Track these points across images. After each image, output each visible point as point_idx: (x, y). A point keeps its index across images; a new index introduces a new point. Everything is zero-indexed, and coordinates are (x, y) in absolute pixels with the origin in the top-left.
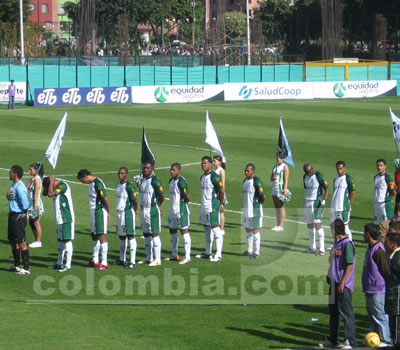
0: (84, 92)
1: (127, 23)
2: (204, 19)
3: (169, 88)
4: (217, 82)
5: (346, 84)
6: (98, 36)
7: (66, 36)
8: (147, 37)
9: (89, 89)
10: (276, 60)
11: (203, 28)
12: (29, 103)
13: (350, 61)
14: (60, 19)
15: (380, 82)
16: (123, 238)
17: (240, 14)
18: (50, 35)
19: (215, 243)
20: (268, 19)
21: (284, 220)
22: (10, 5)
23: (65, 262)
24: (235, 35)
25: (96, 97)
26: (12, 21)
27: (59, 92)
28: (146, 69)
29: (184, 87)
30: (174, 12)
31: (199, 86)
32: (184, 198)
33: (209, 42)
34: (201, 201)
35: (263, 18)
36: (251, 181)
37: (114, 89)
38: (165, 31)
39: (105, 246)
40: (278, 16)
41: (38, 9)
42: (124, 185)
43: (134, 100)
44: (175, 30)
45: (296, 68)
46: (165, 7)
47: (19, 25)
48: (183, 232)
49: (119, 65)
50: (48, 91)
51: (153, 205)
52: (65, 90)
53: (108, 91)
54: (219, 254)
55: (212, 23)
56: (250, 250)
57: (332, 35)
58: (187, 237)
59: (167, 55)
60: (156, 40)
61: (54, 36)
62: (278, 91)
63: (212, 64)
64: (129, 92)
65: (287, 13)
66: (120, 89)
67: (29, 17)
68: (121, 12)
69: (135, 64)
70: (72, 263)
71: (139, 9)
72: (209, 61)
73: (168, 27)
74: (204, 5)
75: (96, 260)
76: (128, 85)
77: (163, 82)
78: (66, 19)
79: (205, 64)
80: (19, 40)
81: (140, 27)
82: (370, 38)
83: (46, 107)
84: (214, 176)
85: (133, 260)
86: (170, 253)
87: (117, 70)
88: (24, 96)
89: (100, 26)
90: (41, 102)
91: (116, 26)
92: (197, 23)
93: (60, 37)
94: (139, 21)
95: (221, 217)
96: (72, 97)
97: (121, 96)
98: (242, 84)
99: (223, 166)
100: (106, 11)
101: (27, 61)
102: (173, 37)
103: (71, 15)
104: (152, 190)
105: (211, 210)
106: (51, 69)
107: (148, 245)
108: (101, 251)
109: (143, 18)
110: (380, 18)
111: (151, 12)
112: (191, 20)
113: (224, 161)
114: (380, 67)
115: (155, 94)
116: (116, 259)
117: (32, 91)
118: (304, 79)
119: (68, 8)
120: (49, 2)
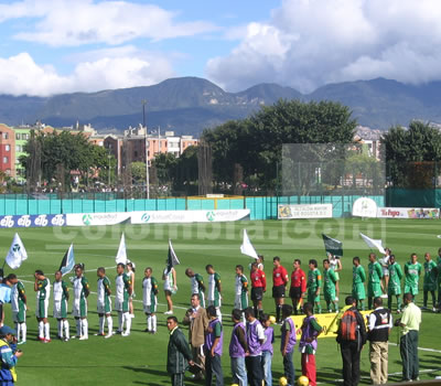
0: (33, 218)
1: (63, 169)
2: (117, 167)
3: (92, 215)
4: (126, 211)
5: (215, 212)
6: (43, 179)
7: (21, 180)
8: (77, 180)
9: (37, 216)
10: (167, 196)
11: (116, 173)
13: (218, 196)
14: (16, 167)
15: (239, 210)
16: (59, 320)
17: (142, 163)
18: (9, 178)
19: (125, 323)
20: (161, 167)
21: (172, 306)
23: (21, 338)
24: (138, 178)
25: (42, 221)
27: (16, 218)
28: (77, 202)
29: (103, 214)
30: (96, 162)
31: (114, 214)
32: (107, 292)
33: (121, 183)
34: (116, 294)
35: (157, 166)
36: (149, 280)
37: (54, 216)
38: (90, 175)
39: (47, 325)
40: (168, 165)
42: (60, 283)
43: (68, 224)
44: (97, 175)
45: (181, 200)
46: (90, 159)
48: (107, 316)
49: (58, 199)
51: (82, 297)
52: (20, 217)
53: (49, 217)
54: (128, 331)
55: (122, 170)
56: (150, 328)
57: (206, 178)
58: (110, 319)
59: (91, 191)
60: (84, 181)
61: (12, 179)
62: (168, 216)
63: (122, 198)
64: (64, 216)
65: (174, 164)
68: (59, 162)
69: (69, 198)
70: (27, 339)
71: (71, 161)
72: (120, 196)
73: (92, 172)
74: (117, 157)
75: (42, 336)
76: (64, 213)
77: (88, 211)
78: (20, 167)
79: (117, 198)
82: (232, 180)
83: (6, 228)
84: (125, 276)
85: (67, 335)
86: (98, 331)
87: (56, 203)
89: (44, 172)
91: (55, 172)
92: (112, 170)
93: (16, 179)
94: (71, 169)
95: (130, 305)
96: (25, 221)
97: (58, 221)
98: (144, 212)
99: (133, 270)
100: (48, 161)
102: (95, 179)
103: (24, 165)
104: (81, 287)
105: (122, 300)
106: (10, 202)
107: (78, 325)
108: (45, 329)
109: (74, 167)
110: (238, 166)
111: (80, 162)
112: (108, 168)
113: (134, 266)
114: (239, 200)
115: (83, 219)
116: (55, 335)
118: (186, 209)
119: (22, 159)
120: (8, 155)
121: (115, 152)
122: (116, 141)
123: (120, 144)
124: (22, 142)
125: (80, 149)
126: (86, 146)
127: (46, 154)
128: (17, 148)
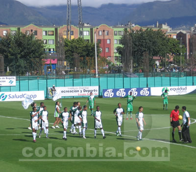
0: (127, 90)
1: (148, 56)
2: (186, 54)
3: (169, 88)
4: (193, 85)
6: (133, 63)
7: (118, 64)
8: (158, 63)
9: (130, 89)
11: (186, 58)
12: (100, 97)
14: (115, 55)
18: (110, 63)
22: (90, 48)
25: (133, 93)
26: (92, 56)
27: (115, 91)
28: (158, 79)
29: (177, 87)
30: (171, 50)
31: (184, 87)
33: (189, 65)
37: (142, 89)
38: (167, 60)
41: (104, 50)
43: (152, 94)
44: (172, 59)
46: (167, 48)
47: (95, 59)
49: (144, 77)
50: (109, 90)
52: (118, 90)
53: (139, 90)
55: (190, 55)
60: (162, 64)
61: (112, 63)
63: (190, 76)
64: (149, 90)
66: (145, 89)
67: (100, 54)
68: (145, 51)
69: (152, 76)
71: (154, 49)
72: (189, 74)
73: (168, 58)
74: (186, 46)
76: (149, 86)
77: (166, 85)
78: (117, 55)
79: (187, 76)
80: (95, 65)
81: (154, 58)
83: (108, 98)
87: (143, 80)
88: (97, 93)
89: (134, 58)
90: (106, 96)
91: (142, 58)
92: (183, 55)
93: (115, 63)
94: (153, 55)
96: (121, 93)
97: (144, 92)
100: (137, 50)
101: (99, 76)
102: (171, 63)
103: (120, 53)
106: (111, 80)
109: (155, 54)
111: (160, 50)
112: (180, 54)
115: (162, 91)
117: (101, 91)
119: (119, 49)
120: (109, 46)
121: (184, 43)
122: (185, 35)
123: (188, 37)
124: (118, 37)
125: (159, 42)
126: (164, 39)
127: (135, 45)
128: (115, 42)
